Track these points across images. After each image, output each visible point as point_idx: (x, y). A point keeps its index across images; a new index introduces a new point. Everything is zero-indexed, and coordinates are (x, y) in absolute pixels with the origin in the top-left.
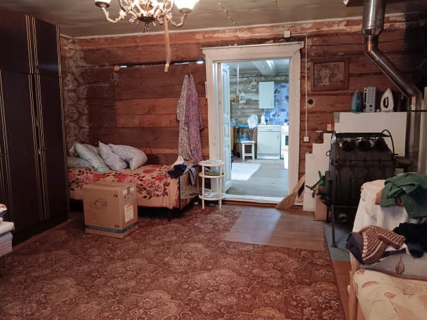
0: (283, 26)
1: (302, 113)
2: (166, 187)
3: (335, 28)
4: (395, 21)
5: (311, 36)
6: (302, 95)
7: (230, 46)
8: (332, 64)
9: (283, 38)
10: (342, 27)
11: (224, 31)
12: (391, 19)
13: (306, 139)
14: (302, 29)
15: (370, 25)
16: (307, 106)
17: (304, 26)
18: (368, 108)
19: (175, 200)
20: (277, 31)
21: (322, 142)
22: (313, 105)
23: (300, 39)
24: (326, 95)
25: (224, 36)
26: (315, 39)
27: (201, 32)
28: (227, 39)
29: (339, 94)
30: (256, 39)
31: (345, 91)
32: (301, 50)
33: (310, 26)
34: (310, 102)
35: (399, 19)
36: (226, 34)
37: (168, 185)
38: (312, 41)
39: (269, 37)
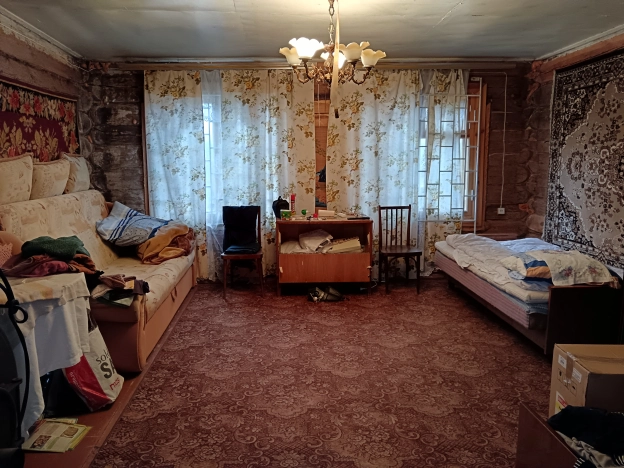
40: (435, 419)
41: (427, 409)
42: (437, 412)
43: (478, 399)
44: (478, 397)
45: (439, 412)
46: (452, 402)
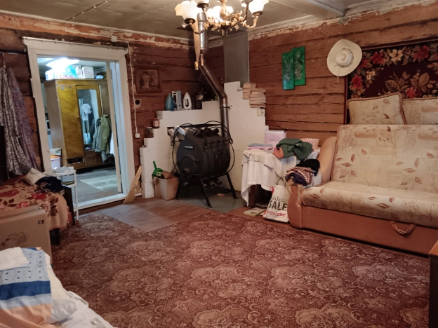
0: (109, 30)
1: (132, 113)
2: (55, 204)
3: (148, 41)
4: (183, 44)
5: (132, 44)
6: (131, 96)
7: (56, 41)
8: (150, 71)
9: (110, 42)
10: (152, 41)
11: (48, 22)
12: (181, 42)
13: (138, 136)
14: (125, 36)
15: (202, 46)
16: (136, 106)
17: (126, 34)
18: (178, 107)
19: (69, 215)
20: (104, 34)
21: (152, 136)
22: (139, 105)
23: (124, 46)
24: (148, 96)
25: (47, 28)
26: (135, 48)
27: (18, 17)
28: (52, 32)
29: (156, 96)
30: (84, 38)
31: (160, 94)
32: (126, 55)
33: (130, 35)
34: (137, 102)
35: (185, 43)
36: (51, 26)
37: (57, 200)
38: (134, 50)
39: (96, 39)
40: (121, 269)
41: (130, 272)
42: (123, 273)
43: (98, 293)
44: (98, 295)
45: (121, 273)
46: (116, 283)
